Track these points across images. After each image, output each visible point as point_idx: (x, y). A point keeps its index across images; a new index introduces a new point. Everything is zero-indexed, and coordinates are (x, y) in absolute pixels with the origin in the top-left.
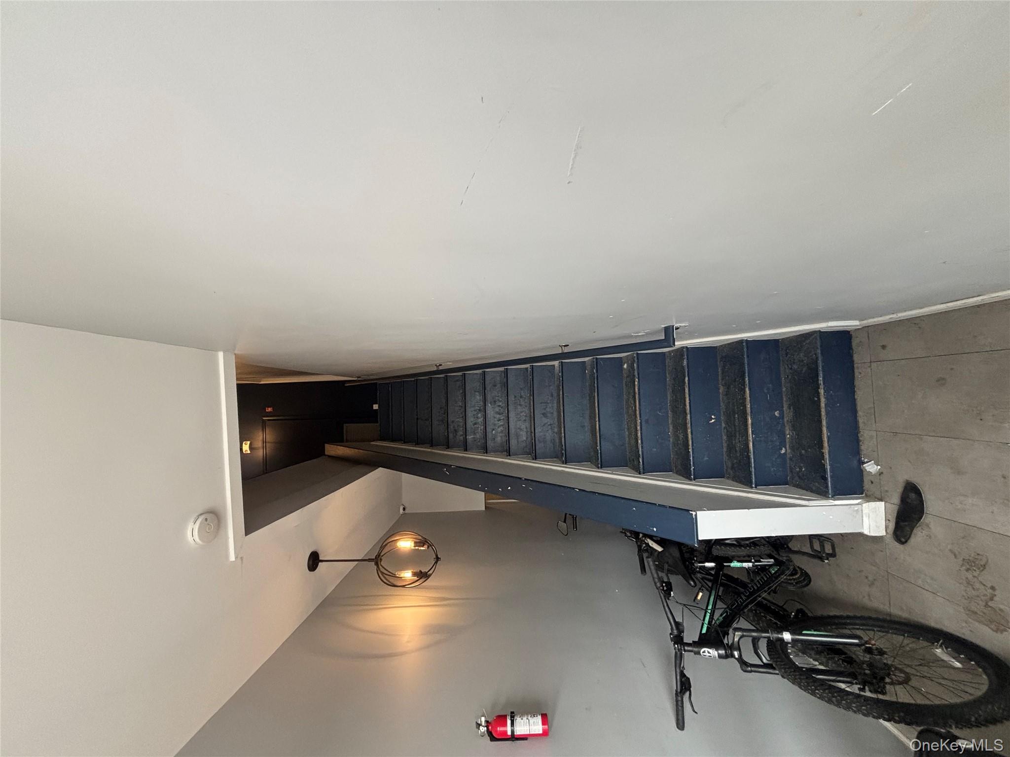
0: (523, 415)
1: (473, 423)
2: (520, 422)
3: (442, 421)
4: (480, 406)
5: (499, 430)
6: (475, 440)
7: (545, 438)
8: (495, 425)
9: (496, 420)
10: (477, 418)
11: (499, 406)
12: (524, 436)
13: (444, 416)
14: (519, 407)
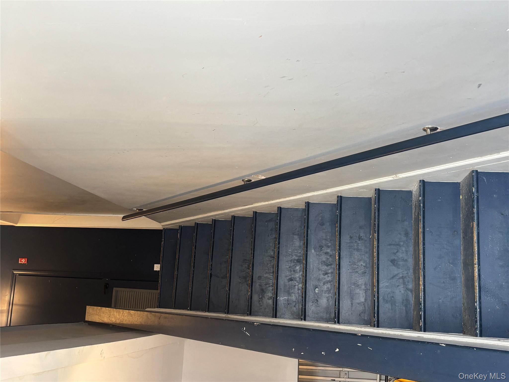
0: (362, 265)
1: (288, 278)
2: (357, 275)
3: (245, 278)
4: (299, 255)
5: (325, 287)
6: (288, 303)
7: (393, 297)
8: (319, 280)
9: (320, 272)
10: (294, 271)
11: (327, 253)
12: (361, 295)
13: (248, 270)
14: (356, 253)
